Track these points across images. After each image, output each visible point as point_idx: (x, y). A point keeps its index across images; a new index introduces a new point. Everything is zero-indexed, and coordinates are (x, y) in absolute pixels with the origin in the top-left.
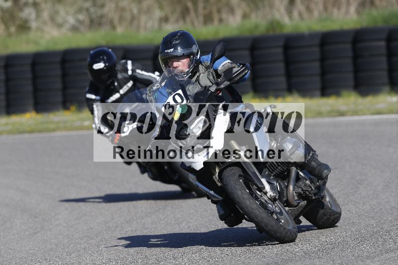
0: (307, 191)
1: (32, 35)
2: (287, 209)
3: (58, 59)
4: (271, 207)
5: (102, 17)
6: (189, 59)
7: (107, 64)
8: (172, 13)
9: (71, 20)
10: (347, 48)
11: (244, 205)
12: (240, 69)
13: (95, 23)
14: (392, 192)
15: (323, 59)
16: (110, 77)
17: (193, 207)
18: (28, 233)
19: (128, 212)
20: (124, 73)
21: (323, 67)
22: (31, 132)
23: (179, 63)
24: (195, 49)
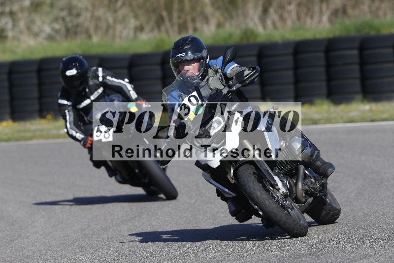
0: (313, 188)
1: (9, 44)
2: (297, 205)
3: (35, 68)
5: (78, 26)
6: (199, 63)
7: (79, 71)
8: (147, 22)
9: (48, 30)
10: (320, 57)
13: (71, 32)
14: (365, 199)
15: (296, 68)
16: (81, 84)
17: (169, 214)
18: (5, 240)
19: (105, 219)
20: (95, 79)
21: (296, 76)
22: (8, 140)
23: (190, 67)
24: (204, 53)
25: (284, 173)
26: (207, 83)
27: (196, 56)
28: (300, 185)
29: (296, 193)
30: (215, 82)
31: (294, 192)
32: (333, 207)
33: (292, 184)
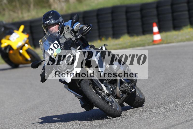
0: (127, 89)
2: (116, 99)
4: (107, 99)
6: (58, 25)
11: (91, 98)
12: (87, 28)
24: (61, 19)
26: (64, 35)
27: (56, 21)
28: (118, 88)
29: (116, 93)
31: (115, 93)
32: (140, 98)
33: (114, 88)
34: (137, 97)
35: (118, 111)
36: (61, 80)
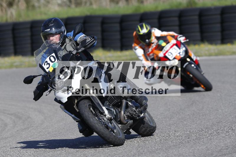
0: (133, 114)
2: (120, 125)
6: (59, 35)
23: (54, 38)
24: (63, 28)
25: (112, 105)
26: (65, 48)
28: (122, 112)
30: (69, 47)
31: (119, 117)
33: (118, 112)
34: (145, 124)
35: (119, 139)
36: (56, 100)
